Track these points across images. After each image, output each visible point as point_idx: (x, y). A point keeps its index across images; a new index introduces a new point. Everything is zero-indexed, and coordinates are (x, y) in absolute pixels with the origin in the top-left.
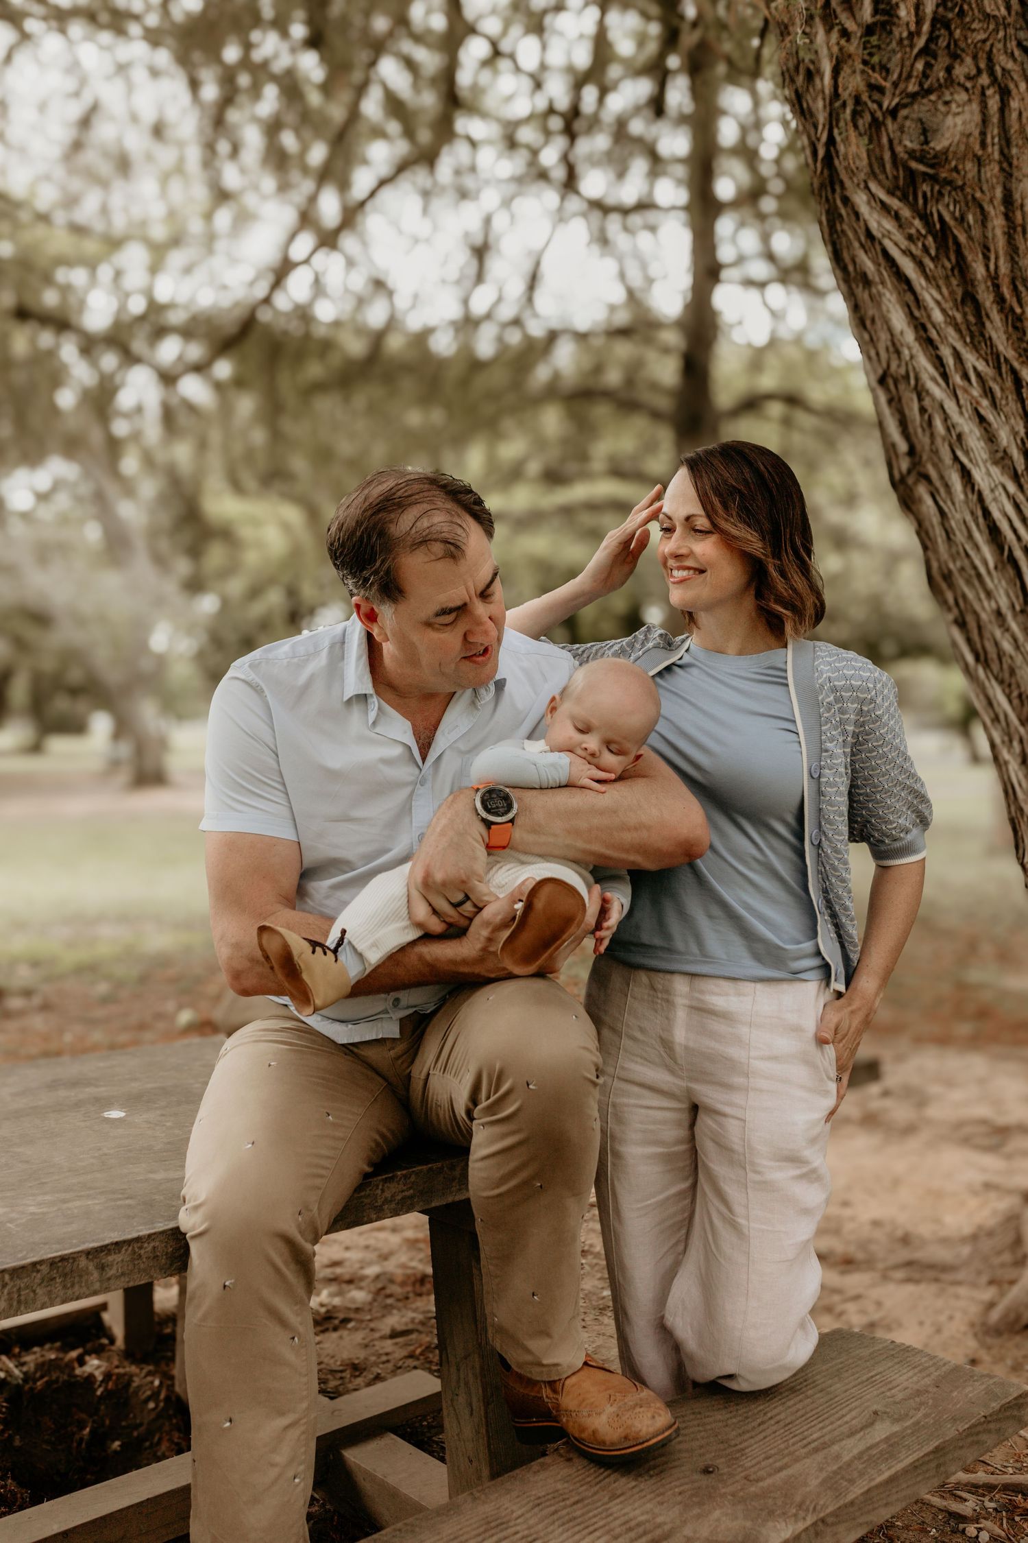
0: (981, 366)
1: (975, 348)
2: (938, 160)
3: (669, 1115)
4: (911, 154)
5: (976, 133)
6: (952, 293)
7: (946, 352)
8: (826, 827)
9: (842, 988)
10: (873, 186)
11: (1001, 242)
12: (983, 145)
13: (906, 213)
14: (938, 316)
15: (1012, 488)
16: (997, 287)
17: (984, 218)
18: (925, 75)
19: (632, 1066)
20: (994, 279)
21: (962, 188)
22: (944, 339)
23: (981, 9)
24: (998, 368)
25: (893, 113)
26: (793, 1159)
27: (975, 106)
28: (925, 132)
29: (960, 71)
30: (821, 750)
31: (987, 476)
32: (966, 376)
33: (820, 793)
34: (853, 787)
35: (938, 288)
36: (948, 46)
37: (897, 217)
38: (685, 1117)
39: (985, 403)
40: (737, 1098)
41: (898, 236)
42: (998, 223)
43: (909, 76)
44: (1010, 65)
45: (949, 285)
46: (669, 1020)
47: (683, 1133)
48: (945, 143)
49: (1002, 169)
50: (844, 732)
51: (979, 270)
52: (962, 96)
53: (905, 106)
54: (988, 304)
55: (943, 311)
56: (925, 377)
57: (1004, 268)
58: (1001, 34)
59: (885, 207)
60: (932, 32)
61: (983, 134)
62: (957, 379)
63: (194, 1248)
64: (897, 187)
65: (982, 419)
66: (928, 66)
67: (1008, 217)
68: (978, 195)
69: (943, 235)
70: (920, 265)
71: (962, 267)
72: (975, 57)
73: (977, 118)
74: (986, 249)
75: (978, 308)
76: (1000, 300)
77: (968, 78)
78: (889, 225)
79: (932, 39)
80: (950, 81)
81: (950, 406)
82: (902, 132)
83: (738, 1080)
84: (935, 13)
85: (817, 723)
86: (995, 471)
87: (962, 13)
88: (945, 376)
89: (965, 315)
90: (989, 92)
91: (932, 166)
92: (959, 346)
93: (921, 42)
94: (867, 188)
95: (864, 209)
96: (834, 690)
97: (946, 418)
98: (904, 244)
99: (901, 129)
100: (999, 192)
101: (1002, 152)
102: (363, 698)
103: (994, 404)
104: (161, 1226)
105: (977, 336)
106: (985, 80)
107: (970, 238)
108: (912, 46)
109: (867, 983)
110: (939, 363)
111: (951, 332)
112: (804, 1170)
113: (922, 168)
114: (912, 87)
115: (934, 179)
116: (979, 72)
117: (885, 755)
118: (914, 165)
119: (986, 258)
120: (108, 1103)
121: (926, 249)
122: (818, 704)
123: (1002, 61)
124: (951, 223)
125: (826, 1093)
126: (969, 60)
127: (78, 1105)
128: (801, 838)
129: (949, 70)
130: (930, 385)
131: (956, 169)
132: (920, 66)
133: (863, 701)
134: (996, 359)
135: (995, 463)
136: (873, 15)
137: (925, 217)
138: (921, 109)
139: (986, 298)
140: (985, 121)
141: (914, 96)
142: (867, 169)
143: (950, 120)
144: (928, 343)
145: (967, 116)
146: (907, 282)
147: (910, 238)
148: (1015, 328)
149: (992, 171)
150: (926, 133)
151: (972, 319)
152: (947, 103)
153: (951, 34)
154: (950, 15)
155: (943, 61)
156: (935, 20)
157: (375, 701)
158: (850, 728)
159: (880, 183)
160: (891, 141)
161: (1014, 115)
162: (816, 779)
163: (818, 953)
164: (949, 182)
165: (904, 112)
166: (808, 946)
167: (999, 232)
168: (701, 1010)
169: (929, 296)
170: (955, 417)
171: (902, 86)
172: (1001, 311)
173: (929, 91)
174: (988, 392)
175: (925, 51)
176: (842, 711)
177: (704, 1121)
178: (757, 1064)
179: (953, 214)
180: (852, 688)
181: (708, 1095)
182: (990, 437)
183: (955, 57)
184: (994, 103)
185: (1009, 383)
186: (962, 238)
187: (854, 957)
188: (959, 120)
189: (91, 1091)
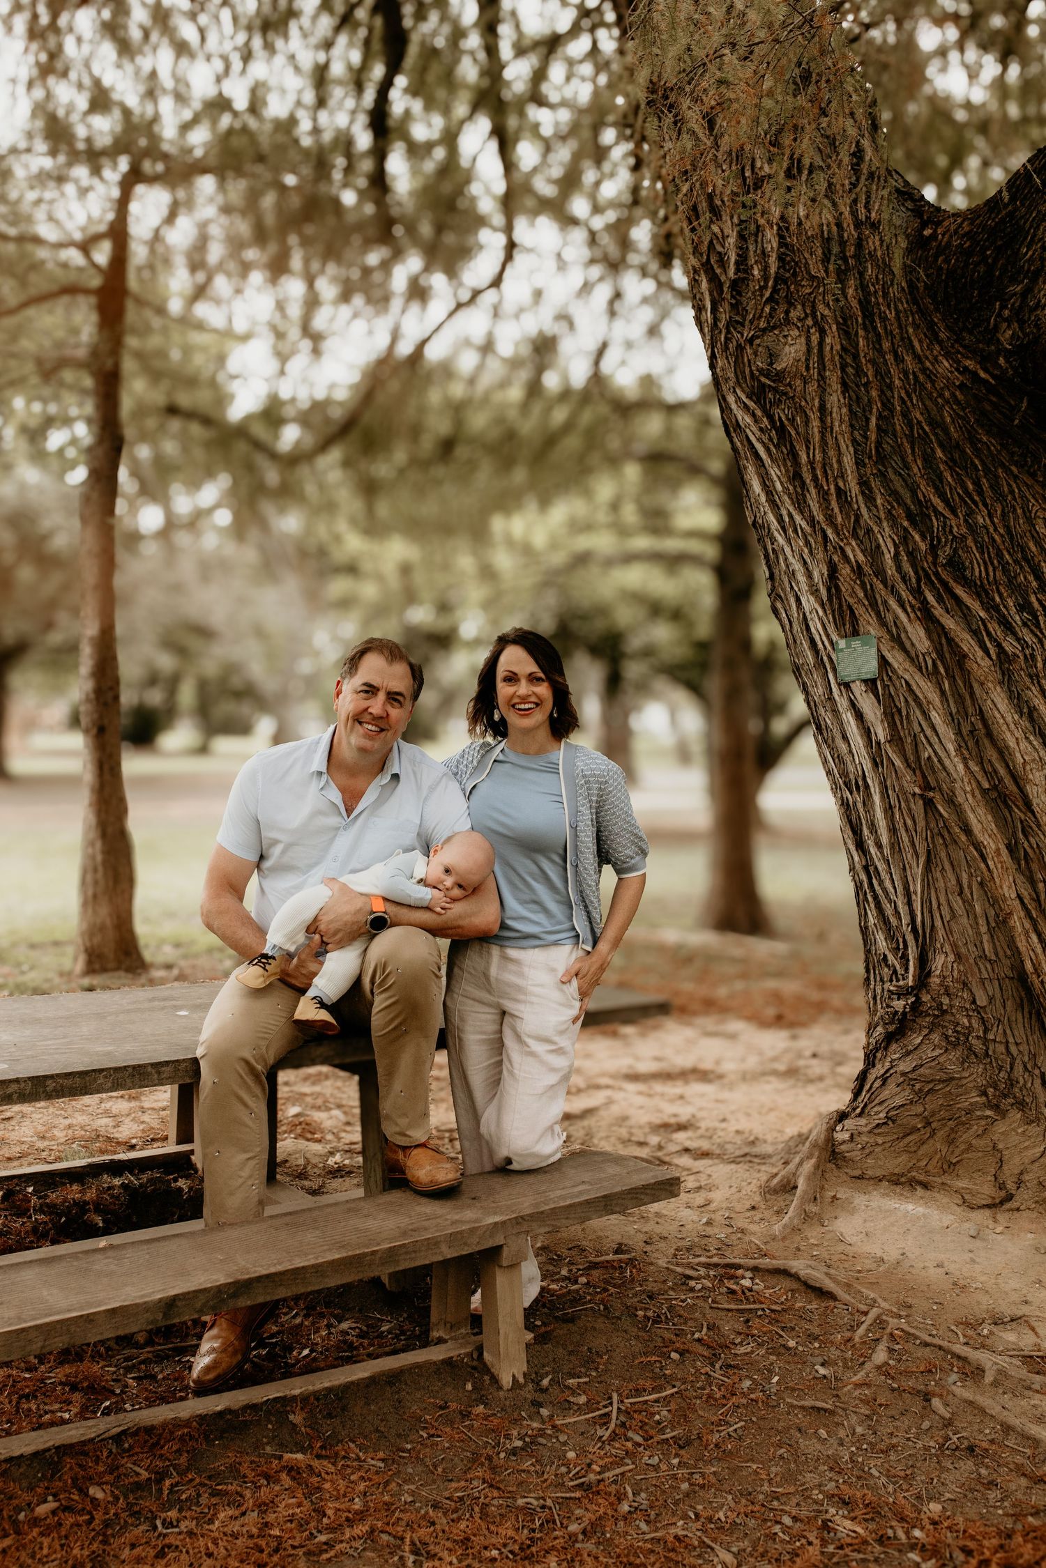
0: (804, 524)
1: (801, 512)
2: (779, 376)
3: (489, 1017)
4: (761, 371)
5: (803, 359)
6: (787, 471)
7: (784, 512)
8: (580, 855)
9: (589, 949)
10: (738, 391)
11: (817, 438)
12: (808, 368)
13: (759, 413)
14: (779, 487)
15: (821, 613)
16: (813, 469)
17: (807, 421)
18: (771, 315)
19: (468, 988)
20: (811, 463)
21: (793, 398)
22: (783, 503)
23: (809, 273)
24: (813, 527)
25: (750, 341)
26: (547, 1040)
27: (803, 340)
28: (771, 355)
29: (794, 314)
30: (576, 813)
31: (808, 602)
32: (795, 531)
33: (576, 836)
34: (599, 831)
35: (779, 467)
36: (786, 296)
37: (754, 415)
38: (497, 1017)
39: (806, 551)
40: (521, 1007)
41: (754, 429)
42: (815, 423)
43: (760, 317)
44: (826, 312)
45: (785, 465)
46: (488, 964)
47: (495, 1027)
48: (784, 365)
49: (819, 386)
50: (590, 801)
51: (804, 458)
52: (795, 333)
53: (758, 337)
54: (808, 481)
55: (781, 483)
56: (773, 528)
57: (818, 457)
58: (821, 289)
59: (746, 407)
60: (774, 287)
61: (807, 360)
62: (790, 532)
63: (202, 1063)
64: (753, 393)
65: (805, 563)
66: (773, 309)
67: (822, 420)
68: (803, 403)
69: (782, 430)
70: (768, 450)
71: (794, 455)
72: (803, 306)
73: (804, 348)
74: (807, 442)
75: (803, 484)
76: (815, 479)
77: (799, 319)
78: (748, 420)
79: (775, 291)
80: (787, 321)
81: (787, 550)
82: (756, 355)
83: (522, 997)
84: (777, 273)
85: (573, 797)
86: (812, 599)
87: (795, 275)
88: (785, 531)
89: (795, 487)
90: (812, 331)
91: (774, 381)
92: (791, 509)
93: (767, 294)
94: (735, 392)
95: (734, 406)
96: (585, 776)
97: (786, 559)
98: (758, 433)
99: (756, 354)
100: (817, 403)
101: (819, 374)
102: (320, 773)
103: (811, 552)
104: (190, 1056)
105: (801, 504)
106: (809, 322)
107: (798, 433)
108: (762, 296)
109: (603, 946)
110: (780, 519)
111: (786, 498)
112: (554, 1047)
113: (768, 382)
114: (762, 325)
115: (775, 390)
116: (807, 315)
117: (614, 813)
118: (763, 379)
119: (808, 448)
120: (181, 1008)
121: (771, 439)
122: (576, 785)
123: (821, 308)
124: (786, 422)
125: (571, 1007)
126: (799, 307)
127: (163, 1008)
128: (565, 861)
129: (787, 313)
130: (776, 534)
131: (790, 385)
132: (767, 310)
133: (601, 783)
134: (812, 521)
135: (812, 594)
136: (735, 274)
137: (771, 418)
138: (769, 339)
139: (808, 478)
140: (809, 350)
141: (764, 330)
142: (734, 380)
143: (787, 349)
144: (774, 506)
145: (797, 347)
146: (761, 460)
147: (761, 430)
148: (825, 499)
149: (812, 387)
150: (772, 357)
151: (799, 490)
152: (785, 336)
153: (788, 288)
154: (787, 275)
155: (783, 307)
156: (778, 278)
157: (325, 777)
158: (594, 798)
159: (743, 391)
160: (749, 361)
161: (828, 348)
162: (574, 829)
163: (574, 929)
164: (786, 394)
165: (758, 341)
166: (567, 925)
167: (816, 430)
168: (505, 958)
169: (774, 472)
170: (791, 559)
171: (756, 322)
172: (816, 487)
173: (774, 328)
174: (807, 543)
175: (771, 300)
176: (589, 789)
177: (507, 1019)
178: (531, 988)
179: (787, 416)
180: (595, 776)
181: (509, 1005)
182: (809, 576)
183: (791, 305)
184: (815, 339)
185: (820, 539)
186: (793, 433)
187: (598, 931)
188: (793, 349)
189: (174, 1003)
